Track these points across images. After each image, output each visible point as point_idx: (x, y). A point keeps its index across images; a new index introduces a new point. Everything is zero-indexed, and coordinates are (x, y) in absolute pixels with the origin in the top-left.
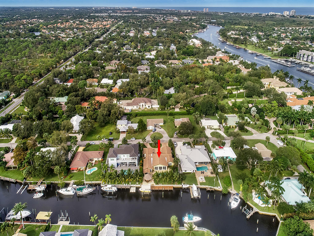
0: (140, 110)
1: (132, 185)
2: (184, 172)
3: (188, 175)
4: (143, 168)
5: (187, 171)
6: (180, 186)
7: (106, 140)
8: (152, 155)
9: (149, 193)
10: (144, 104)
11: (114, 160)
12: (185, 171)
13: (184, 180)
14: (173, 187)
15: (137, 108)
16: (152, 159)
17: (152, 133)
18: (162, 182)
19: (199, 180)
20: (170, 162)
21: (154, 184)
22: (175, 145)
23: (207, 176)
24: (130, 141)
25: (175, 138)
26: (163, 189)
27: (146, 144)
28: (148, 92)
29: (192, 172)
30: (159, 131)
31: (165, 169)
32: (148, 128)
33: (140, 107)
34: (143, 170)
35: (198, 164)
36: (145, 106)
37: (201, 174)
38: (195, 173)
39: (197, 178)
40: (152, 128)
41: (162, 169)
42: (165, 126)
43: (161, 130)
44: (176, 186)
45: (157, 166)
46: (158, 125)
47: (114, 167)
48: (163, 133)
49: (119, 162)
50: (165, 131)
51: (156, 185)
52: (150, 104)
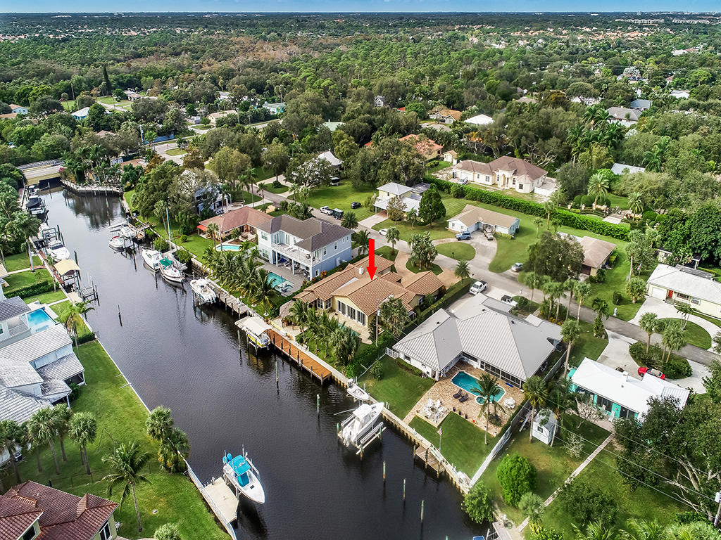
0: (491, 190)
5: (413, 363)
7: (326, 211)
10: (508, 174)
11: (267, 239)
12: (407, 357)
15: (487, 183)
17: (453, 240)
19: (422, 409)
23: (464, 416)
24: (374, 234)
25: (505, 276)
26: (300, 363)
27: (404, 254)
28: (550, 154)
29: (428, 373)
30: (478, 244)
31: (364, 324)
32: (450, 224)
33: (497, 182)
34: (301, 291)
35: (482, 367)
36: (514, 184)
37: (452, 398)
38: (437, 383)
39: (422, 399)
40: (462, 227)
41: (356, 318)
42: (512, 238)
43: (488, 244)
44: (340, 376)
45: (343, 300)
46: (487, 229)
47: (268, 261)
48: (485, 252)
49: (277, 251)
50: (495, 251)
51: (294, 342)
52: (528, 180)
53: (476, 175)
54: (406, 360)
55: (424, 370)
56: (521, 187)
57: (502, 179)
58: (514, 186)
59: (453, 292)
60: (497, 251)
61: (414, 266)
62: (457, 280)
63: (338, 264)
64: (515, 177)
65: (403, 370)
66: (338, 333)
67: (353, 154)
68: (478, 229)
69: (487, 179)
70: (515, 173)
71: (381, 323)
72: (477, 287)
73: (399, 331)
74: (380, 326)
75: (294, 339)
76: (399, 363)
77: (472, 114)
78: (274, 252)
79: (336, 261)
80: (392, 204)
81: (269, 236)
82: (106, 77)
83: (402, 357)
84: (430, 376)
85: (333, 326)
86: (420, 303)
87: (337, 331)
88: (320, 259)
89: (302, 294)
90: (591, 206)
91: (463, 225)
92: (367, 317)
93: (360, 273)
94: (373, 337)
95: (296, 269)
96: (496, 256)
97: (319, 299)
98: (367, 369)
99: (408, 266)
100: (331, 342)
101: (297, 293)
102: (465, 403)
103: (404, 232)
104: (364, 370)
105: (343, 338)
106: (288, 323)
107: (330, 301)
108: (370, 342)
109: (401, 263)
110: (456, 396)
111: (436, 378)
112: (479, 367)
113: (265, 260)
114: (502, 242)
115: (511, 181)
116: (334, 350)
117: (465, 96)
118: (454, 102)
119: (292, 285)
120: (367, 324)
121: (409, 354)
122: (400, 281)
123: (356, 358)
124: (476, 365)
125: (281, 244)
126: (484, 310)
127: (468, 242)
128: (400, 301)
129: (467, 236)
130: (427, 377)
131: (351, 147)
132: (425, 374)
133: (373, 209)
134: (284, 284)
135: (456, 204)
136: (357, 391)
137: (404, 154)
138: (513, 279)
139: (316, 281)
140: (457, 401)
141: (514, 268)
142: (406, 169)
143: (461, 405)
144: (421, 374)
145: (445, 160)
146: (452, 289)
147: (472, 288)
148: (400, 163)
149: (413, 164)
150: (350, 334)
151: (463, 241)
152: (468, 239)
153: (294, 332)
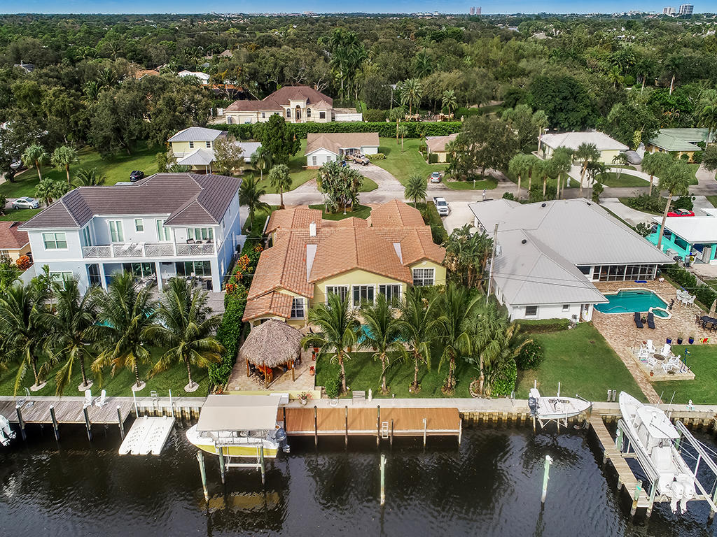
1: (147, 404)
2: (519, 315)
3: (554, 335)
4: (245, 296)
5: (543, 314)
6: (509, 407)
8: (313, 232)
9: (266, 461)
11: (62, 245)
12: (531, 310)
13: (532, 364)
14: (462, 416)
16: (311, 250)
18: (374, 380)
19: (647, 368)
20: (425, 265)
21: (316, 393)
22: (439, 207)
23: (685, 342)
26: (385, 431)
29: (574, 316)
32: (309, 159)
35: (595, 277)
36: (309, 116)
37: (638, 331)
38: (595, 324)
39: (620, 354)
40: (329, 158)
42: (385, 158)
43: (370, 169)
45: (341, 281)
49: (102, 261)
53: (260, 115)
55: (568, 315)
56: (322, 115)
57: (293, 113)
60: (389, 172)
64: (310, 107)
78: (91, 267)
84: (577, 321)
90: (404, 118)
91: (330, 153)
92: (404, 289)
96: (396, 176)
112: (592, 280)
115: (305, 114)
121: (531, 302)
130: (576, 325)
140: (647, 331)
141: (436, 179)
143: (657, 332)
144: (568, 324)
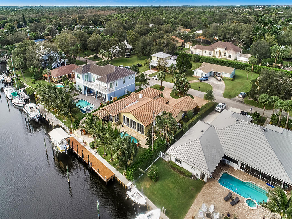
5: (184, 165)
11: (80, 78)
12: (178, 160)
15: (210, 56)
17: (197, 81)
25: (235, 100)
26: (90, 165)
27: (168, 89)
28: (242, 41)
29: (197, 175)
30: (212, 83)
31: (142, 133)
32: (195, 73)
33: (215, 55)
34: (98, 110)
35: (242, 168)
36: (225, 55)
37: (223, 201)
38: (206, 185)
39: (196, 202)
40: (202, 74)
41: (137, 128)
42: (233, 80)
43: (219, 83)
44: (121, 177)
45: (127, 116)
46: (217, 75)
47: (81, 93)
48: (218, 87)
49: (86, 85)
50: (224, 86)
51: (88, 147)
52: (234, 52)
53: (204, 52)
54: (177, 163)
55: (194, 172)
56: (230, 56)
57: (218, 53)
58: (225, 57)
59: (205, 110)
60: (226, 86)
61: (175, 95)
62: (205, 102)
63: (126, 93)
64: (226, 51)
65: (175, 172)
66: (119, 141)
67: (137, 40)
68: (211, 76)
69: (210, 53)
70: (226, 49)
71: (155, 132)
72: (220, 106)
73: (170, 139)
74: (155, 134)
75: (89, 145)
76: (171, 165)
77: (196, 30)
78: (84, 86)
79: (124, 92)
80: (160, 62)
81: (81, 76)
82: (24, 19)
83: (174, 160)
84: (199, 177)
85: (116, 134)
86: (183, 117)
87: (118, 139)
88: (114, 89)
89: (98, 112)
90: (272, 65)
91: (203, 72)
92: (144, 128)
93: (140, 97)
94: (149, 143)
95: (98, 97)
96: (226, 89)
97: (110, 115)
98: (144, 172)
99: (171, 95)
100: (112, 149)
101: (95, 111)
102: (237, 206)
103: (168, 78)
104: (141, 172)
105: (123, 145)
106: (86, 133)
107: (118, 117)
108: (147, 147)
109: (167, 94)
110: (227, 199)
111: (205, 180)
112: (239, 168)
113: (79, 92)
114: (227, 82)
115: (223, 54)
116: (115, 156)
117: (192, 23)
118: (187, 26)
119: (94, 106)
120: (145, 133)
121: (180, 158)
122: (167, 103)
123: (135, 163)
124: (237, 167)
125: (90, 81)
126: (237, 121)
127: (207, 82)
128: (170, 114)
129: (206, 79)
130: (197, 179)
131: (137, 37)
132: (194, 176)
133: (148, 67)
134: (89, 106)
135: (195, 65)
136: (135, 195)
137: (166, 38)
138: (241, 102)
139: (109, 103)
140: (228, 204)
141: (240, 95)
142: (167, 45)
143: (233, 208)
144: (191, 176)
145: (186, 47)
146: (203, 108)
147: (217, 107)
148: (164, 42)
149: (171, 43)
150: (129, 142)
151: (204, 82)
152: (206, 80)
153: (89, 140)
